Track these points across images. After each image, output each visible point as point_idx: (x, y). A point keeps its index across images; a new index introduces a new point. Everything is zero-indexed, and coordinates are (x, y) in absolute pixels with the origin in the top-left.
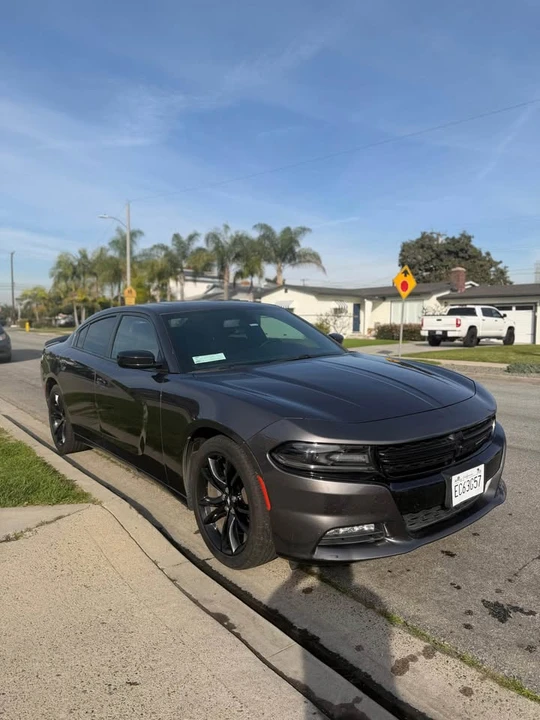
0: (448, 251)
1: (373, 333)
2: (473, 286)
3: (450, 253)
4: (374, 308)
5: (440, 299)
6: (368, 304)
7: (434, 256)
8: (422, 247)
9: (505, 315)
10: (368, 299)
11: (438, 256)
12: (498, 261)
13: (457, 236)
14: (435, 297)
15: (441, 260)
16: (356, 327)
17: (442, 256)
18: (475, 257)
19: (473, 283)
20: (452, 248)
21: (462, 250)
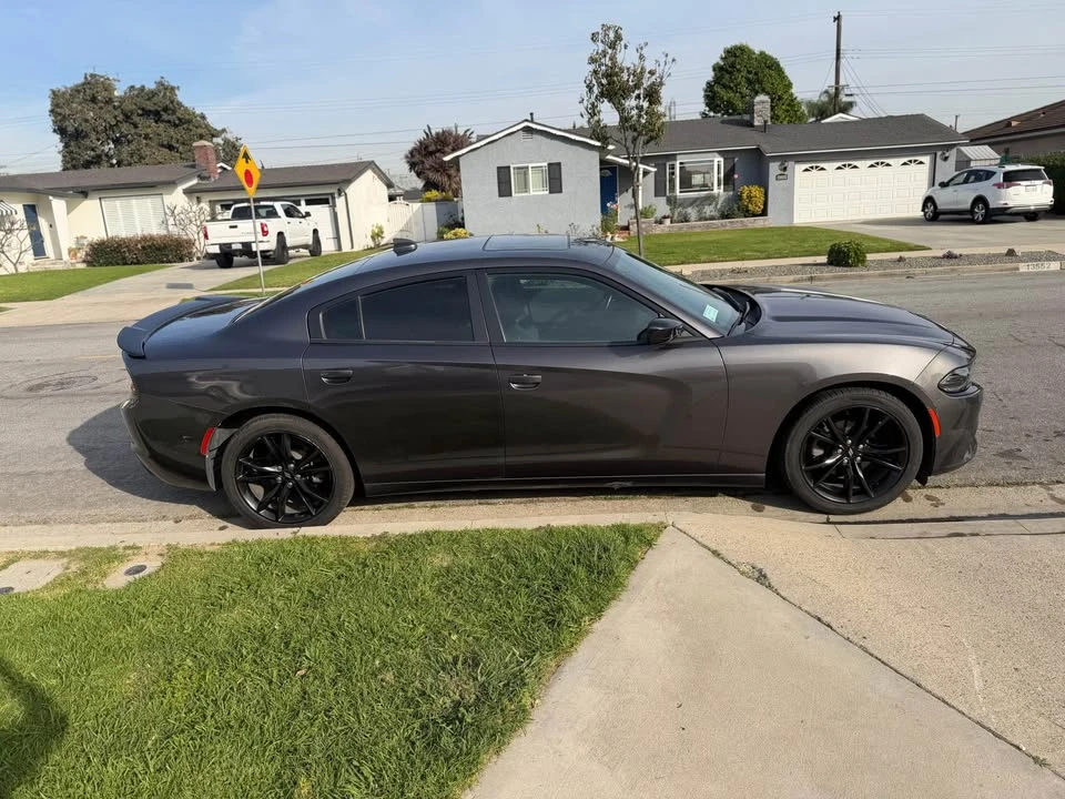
0: (143, 109)
1: (81, 254)
2: (225, 169)
3: (146, 113)
4: (69, 210)
5: (187, 192)
6: (58, 205)
7: (121, 117)
8: (94, 100)
9: (308, 214)
10: (55, 196)
11: (127, 117)
12: (219, 129)
13: (151, 86)
14: (180, 189)
15: (136, 126)
16: (39, 250)
17: (136, 119)
18: (189, 122)
19: (225, 166)
20: (149, 106)
21: (166, 109)
